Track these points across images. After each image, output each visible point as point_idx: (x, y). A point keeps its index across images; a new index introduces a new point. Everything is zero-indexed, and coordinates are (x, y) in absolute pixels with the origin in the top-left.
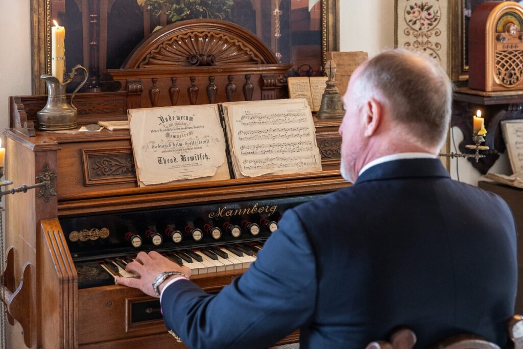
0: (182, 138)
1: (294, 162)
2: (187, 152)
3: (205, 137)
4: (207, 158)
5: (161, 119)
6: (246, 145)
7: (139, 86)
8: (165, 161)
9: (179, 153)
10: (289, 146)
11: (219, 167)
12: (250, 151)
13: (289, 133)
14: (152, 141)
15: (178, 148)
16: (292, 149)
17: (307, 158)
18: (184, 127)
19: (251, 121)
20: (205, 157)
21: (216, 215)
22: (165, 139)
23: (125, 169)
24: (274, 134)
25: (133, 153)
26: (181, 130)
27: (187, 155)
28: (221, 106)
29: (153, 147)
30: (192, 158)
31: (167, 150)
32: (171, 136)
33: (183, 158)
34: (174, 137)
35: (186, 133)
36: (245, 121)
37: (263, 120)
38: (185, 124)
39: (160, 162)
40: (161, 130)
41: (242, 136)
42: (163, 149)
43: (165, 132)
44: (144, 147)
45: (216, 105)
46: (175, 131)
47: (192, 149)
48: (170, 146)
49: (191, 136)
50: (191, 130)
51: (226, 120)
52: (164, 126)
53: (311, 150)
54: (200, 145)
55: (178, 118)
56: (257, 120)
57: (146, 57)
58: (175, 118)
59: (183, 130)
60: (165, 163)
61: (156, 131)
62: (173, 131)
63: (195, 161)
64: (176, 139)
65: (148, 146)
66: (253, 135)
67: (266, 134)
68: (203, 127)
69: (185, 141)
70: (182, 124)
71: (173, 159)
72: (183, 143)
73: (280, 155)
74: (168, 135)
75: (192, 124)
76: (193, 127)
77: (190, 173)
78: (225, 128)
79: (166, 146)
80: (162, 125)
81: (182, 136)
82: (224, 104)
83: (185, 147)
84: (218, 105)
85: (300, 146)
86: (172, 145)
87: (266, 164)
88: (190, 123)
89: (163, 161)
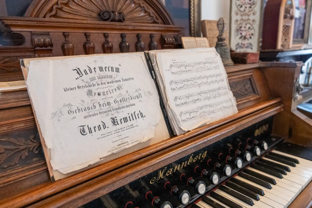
0: (109, 95)
1: (218, 107)
2: (118, 113)
3: (137, 91)
4: (142, 116)
5: (78, 71)
6: (178, 95)
7: (48, 40)
8: (90, 129)
9: (108, 115)
10: (212, 93)
11: (157, 124)
12: (183, 101)
13: (210, 80)
14: (67, 103)
15: (105, 108)
16: (214, 95)
17: (226, 102)
18: (109, 80)
19: (178, 70)
20: (139, 115)
21: (157, 179)
22: (87, 99)
23: (27, 154)
24: (199, 81)
25: (36, 126)
26: (107, 85)
27: (119, 116)
28: (148, 54)
29: (70, 112)
30: (125, 120)
31: (91, 114)
32: (95, 94)
33: (114, 122)
34: (99, 94)
35: (113, 88)
36: (174, 69)
37: (188, 68)
38: (111, 77)
39: (83, 132)
40: (79, 87)
41: (174, 86)
42: (85, 113)
43: (86, 89)
44: (54, 114)
45: (143, 53)
46: (99, 87)
47: (123, 107)
48: (95, 107)
49: (121, 91)
50: (119, 83)
51: (156, 69)
52: (83, 80)
53: (227, 94)
54: (132, 102)
55: (101, 69)
56: (183, 68)
57: (52, 8)
58: (98, 70)
59: (110, 85)
60: (90, 132)
61: (72, 89)
62: (97, 87)
63: (129, 123)
64: (102, 96)
65: (61, 112)
66: (183, 85)
67: (193, 83)
68: (133, 79)
69: (114, 99)
70: (107, 77)
71: (101, 124)
72: (111, 101)
73: (207, 102)
74: (90, 93)
75: (119, 76)
76: (121, 80)
77: (126, 140)
78: (156, 79)
79: (89, 108)
80: (79, 80)
81: (109, 93)
82: (152, 52)
83: (115, 106)
84: (145, 53)
85: (220, 91)
86: (97, 106)
87: (198, 113)
88: (117, 75)
89: (87, 130)
